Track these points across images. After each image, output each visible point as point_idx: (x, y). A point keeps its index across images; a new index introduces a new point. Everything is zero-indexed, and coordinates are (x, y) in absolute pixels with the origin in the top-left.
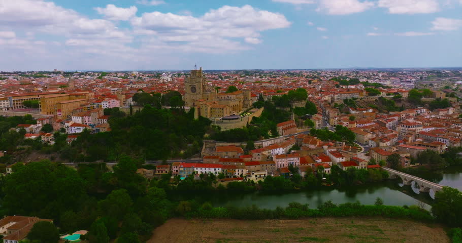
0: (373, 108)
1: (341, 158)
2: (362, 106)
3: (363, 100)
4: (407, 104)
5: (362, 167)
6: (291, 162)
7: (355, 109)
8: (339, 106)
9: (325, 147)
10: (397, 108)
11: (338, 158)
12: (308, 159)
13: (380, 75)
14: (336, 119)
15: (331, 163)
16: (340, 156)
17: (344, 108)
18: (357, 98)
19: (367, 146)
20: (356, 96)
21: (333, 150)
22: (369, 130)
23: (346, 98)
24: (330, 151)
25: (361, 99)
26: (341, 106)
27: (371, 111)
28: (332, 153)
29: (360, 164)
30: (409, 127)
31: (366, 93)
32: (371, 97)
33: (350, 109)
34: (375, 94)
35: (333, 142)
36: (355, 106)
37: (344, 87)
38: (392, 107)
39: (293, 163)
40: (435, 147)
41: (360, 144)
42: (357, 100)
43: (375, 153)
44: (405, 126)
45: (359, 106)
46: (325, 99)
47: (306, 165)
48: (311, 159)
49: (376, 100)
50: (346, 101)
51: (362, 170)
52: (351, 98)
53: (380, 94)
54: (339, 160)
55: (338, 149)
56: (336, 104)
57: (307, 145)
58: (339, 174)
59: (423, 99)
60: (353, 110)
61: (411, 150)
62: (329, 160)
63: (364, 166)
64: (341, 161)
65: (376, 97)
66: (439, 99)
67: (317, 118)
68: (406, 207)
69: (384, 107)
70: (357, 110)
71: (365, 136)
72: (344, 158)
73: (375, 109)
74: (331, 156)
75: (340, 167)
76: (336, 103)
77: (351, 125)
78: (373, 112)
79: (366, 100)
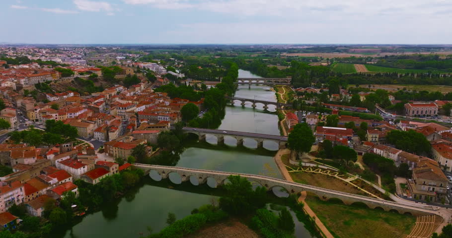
0: (73, 91)
1: (82, 168)
2: (58, 90)
3: (58, 82)
4: (104, 83)
5: (114, 173)
6: (10, 198)
7: (53, 95)
8: (31, 93)
9: (51, 157)
10: (96, 88)
11: (79, 169)
12: (34, 183)
13: (44, 52)
14: (38, 111)
15: (71, 178)
16: (79, 165)
17: (39, 94)
18: (51, 81)
19: (93, 140)
20: (49, 79)
21: (64, 159)
22: (86, 119)
23: (37, 83)
24: (60, 160)
25: (56, 81)
26: (34, 93)
27: (72, 94)
28: (65, 163)
29: (111, 169)
30: (125, 109)
31: (59, 74)
32: (66, 78)
33: (47, 96)
34: (69, 75)
35: (57, 147)
36: (51, 91)
37: (15, 67)
38: (91, 87)
39: (13, 199)
40: (164, 127)
41: (83, 139)
42: (51, 83)
43: (114, 148)
44: (121, 108)
45: (56, 91)
46: (6, 85)
47: (35, 194)
48: (39, 182)
49: (72, 82)
50: (38, 85)
51: (115, 176)
52: (43, 82)
53: (74, 74)
54: (80, 171)
55: (71, 156)
56: (26, 91)
57: (19, 161)
58: (89, 191)
59: (117, 77)
60: (51, 96)
61: (146, 135)
62: (66, 175)
63: (115, 170)
64: (83, 172)
65: (72, 78)
66: (129, 76)
67: (10, 114)
68: (195, 211)
69: (85, 88)
70: (57, 96)
71: (88, 128)
72: (86, 167)
73: (76, 92)
74: (66, 168)
75: (86, 181)
76: (26, 89)
77: (61, 117)
78: (75, 96)
79: (60, 82)
